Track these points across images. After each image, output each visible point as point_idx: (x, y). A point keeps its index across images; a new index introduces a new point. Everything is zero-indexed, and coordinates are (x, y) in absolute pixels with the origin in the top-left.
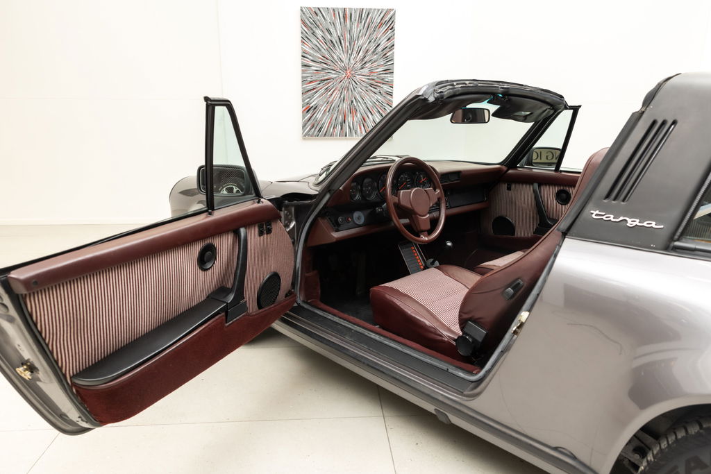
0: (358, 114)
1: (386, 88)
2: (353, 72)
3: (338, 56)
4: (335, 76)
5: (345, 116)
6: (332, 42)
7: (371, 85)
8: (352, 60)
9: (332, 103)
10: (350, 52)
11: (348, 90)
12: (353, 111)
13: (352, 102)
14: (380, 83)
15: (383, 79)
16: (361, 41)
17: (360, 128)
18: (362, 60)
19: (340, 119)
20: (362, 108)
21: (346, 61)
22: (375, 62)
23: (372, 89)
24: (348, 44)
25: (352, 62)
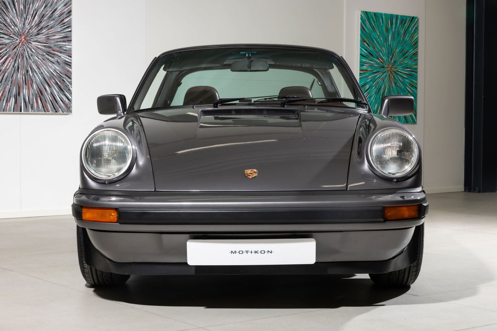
0: (35, 86)
1: (64, 57)
2: (28, 38)
3: (11, 20)
4: (8, 41)
5: (19, 88)
6: (5, 4)
7: (48, 53)
8: (26, 24)
9: (5, 72)
10: (24, 15)
11: (23, 57)
12: (28, 81)
13: (27, 71)
14: (57, 52)
15: (60, 47)
16: (37, 5)
17: (37, 102)
18: (38, 25)
19: (14, 92)
20: (38, 78)
21: (20, 25)
22: (51, 28)
23: (50, 58)
24: (22, 7)
25: (28, 27)
